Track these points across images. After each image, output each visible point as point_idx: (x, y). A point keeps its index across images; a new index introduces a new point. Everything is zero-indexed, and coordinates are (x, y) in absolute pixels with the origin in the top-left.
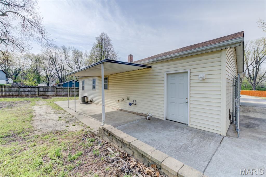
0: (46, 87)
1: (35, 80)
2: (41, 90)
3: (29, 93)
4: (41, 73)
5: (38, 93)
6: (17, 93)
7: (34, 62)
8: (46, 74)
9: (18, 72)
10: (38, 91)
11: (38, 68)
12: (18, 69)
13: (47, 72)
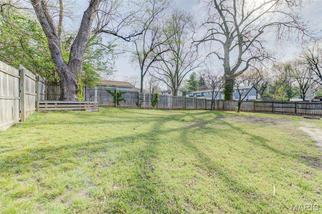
0: (302, 101)
1: (285, 94)
2: (300, 106)
3: (283, 110)
4: (292, 84)
5: (296, 110)
6: (271, 109)
7: (283, 71)
8: (300, 84)
9: (265, 86)
10: (295, 108)
11: (288, 78)
12: (265, 83)
13: (301, 81)
